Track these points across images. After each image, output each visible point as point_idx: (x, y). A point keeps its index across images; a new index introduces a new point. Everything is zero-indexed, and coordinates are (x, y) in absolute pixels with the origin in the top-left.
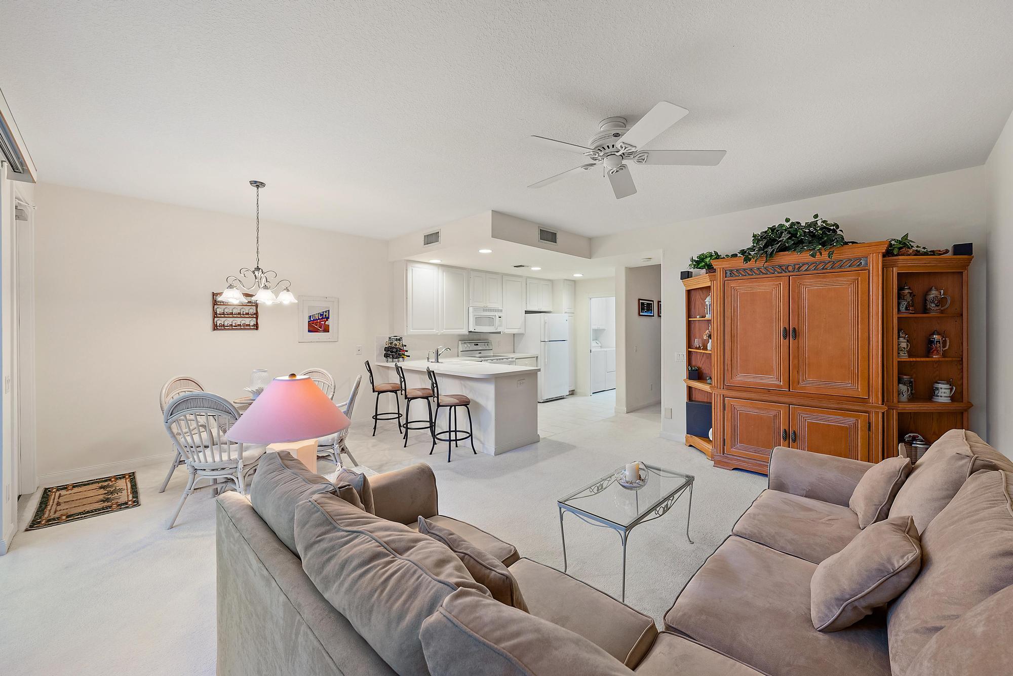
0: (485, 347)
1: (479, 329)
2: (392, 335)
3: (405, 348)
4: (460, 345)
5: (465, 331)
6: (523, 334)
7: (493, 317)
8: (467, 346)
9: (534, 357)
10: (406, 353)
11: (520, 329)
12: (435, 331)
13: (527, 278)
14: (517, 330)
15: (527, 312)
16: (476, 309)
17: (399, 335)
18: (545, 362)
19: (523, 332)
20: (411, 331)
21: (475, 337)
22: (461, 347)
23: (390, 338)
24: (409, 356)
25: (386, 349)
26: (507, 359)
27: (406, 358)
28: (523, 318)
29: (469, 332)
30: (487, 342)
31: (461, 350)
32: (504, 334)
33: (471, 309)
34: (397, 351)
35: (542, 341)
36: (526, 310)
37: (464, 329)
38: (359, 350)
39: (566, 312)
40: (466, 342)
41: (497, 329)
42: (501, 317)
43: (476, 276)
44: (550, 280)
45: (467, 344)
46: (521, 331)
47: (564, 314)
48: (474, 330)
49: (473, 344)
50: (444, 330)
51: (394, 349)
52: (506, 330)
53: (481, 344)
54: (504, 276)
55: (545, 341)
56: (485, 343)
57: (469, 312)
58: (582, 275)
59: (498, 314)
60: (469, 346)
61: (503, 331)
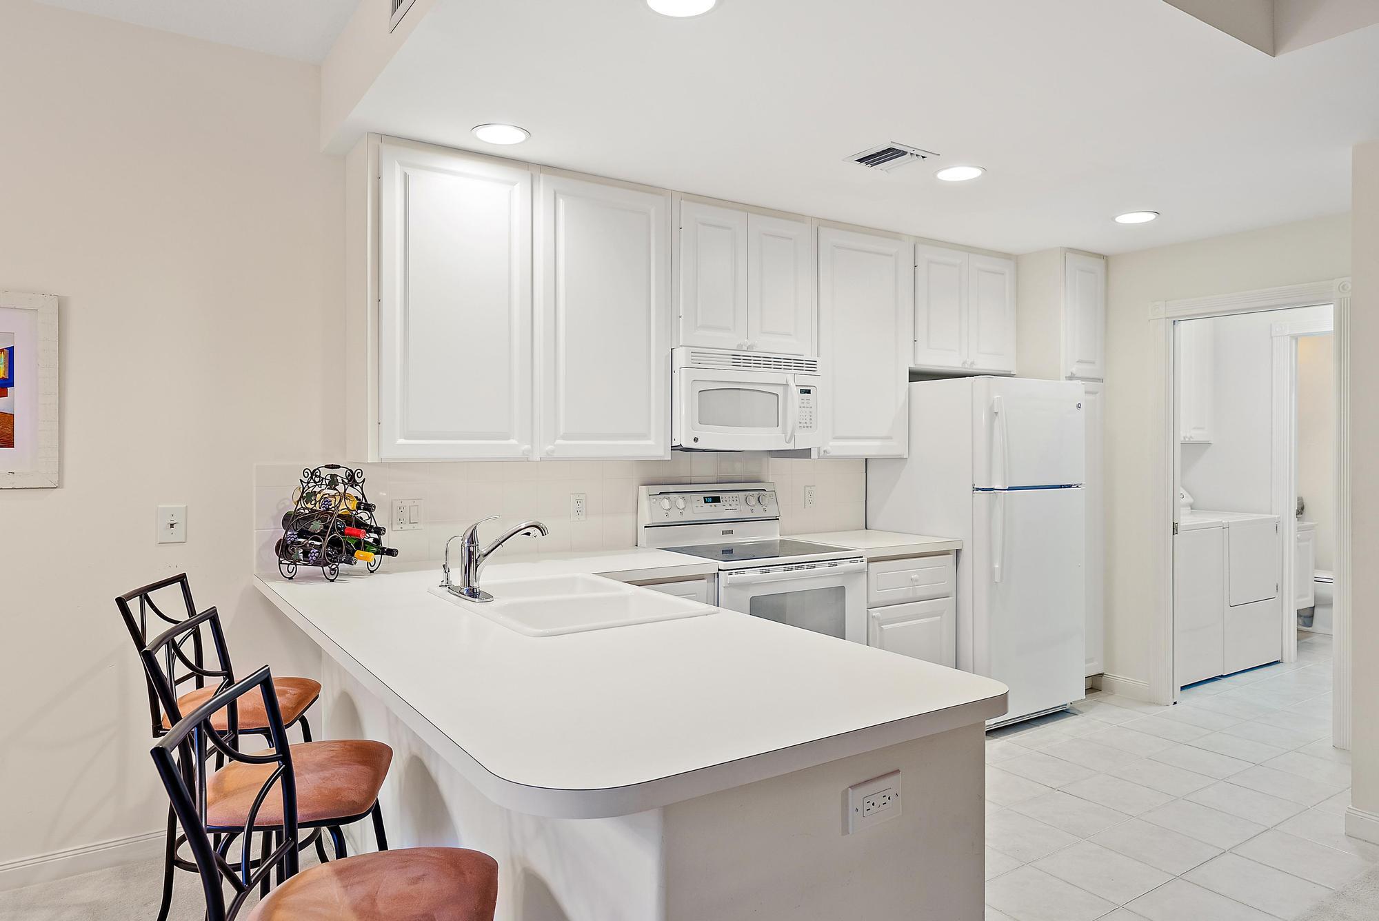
0: (758, 508)
1: (713, 438)
4: (644, 504)
5: (655, 447)
6: (900, 459)
7: (779, 391)
8: (675, 504)
9: (946, 553)
11: (889, 438)
12: (514, 446)
13: (919, 242)
14: (877, 443)
15: (917, 376)
16: (699, 357)
17: (348, 461)
18: (992, 573)
19: (904, 451)
20: (399, 446)
21: (703, 468)
22: (648, 510)
23: (303, 474)
24: (392, 552)
25: (288, 520)
26: (832, 563)
28: (903, 397)
29: (674, 449)
30: (755, 490)
31: (648, 523)
32: (825, 457)
33: (681, 356)
34: (340, 531)
35: (978, 489)
36: (912, 366)
37: (649, 439)
38: (172, 526)
39: (1072, 373)
40: (671, 488)
41: (790, 439)
42: (808, 392)
43: (704, 224)
44: (1007, 256)
45: (671, 496)
46: (895, 447)
47: (1063, 381)
48: (696, 440)
49: (701, 496)
50: (559, 442)
51: (317, 520)
52: (831, 443)
53: (735, 499)
54: (822, 229)
55: (992, 487)
56: (751, 493)
57: (674, 370)
58: (1152, 216)
59: (795, 380)
60: (681, 503)
61: (819, 448)
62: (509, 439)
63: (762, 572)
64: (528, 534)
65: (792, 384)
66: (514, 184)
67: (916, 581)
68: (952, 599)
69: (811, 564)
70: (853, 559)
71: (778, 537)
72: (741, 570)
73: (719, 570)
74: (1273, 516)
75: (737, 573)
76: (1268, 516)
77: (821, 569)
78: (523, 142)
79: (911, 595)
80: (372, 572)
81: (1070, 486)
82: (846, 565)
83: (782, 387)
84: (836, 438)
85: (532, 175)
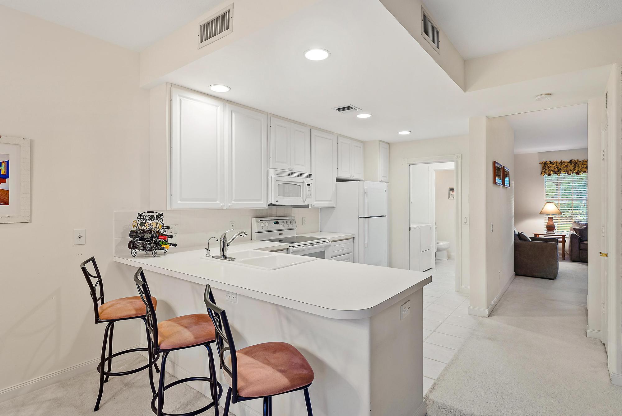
0: (290, 225)
1: (284, 201)
2: (144, 210)
3: (168, 232)
4: (254, 225)
5: (262, 204)
6: (334, 208)
7: (301, 185)
8: (265, 224)
9: (351, 239)
10: (170, 241)
11: (330, 201)
12: (218, 204)
13: (339, 136)
14: (327, 202)
15: (338, 180)
16: (278, 173)
17: (157, 210)
19: (334, 205)
20: (179, 204)
21: (276, 212)
22: (257, 226)
23: (141, 215)
24: (174, 245)
25: (132, 234)
26: (322, 243)
27: (170, 248)
28: (334, 187)
29: (269, 205)
30: (289, 219)
31: (257, 231)
32: (314, 208)
33: (272, 172)
34: (152, 238)
35: (360, 217)
36: (337, 177)
37: (261, 201)
38: (80, 237)
39: (381, 180)
40: (263, 219)
41: (305, 202)
42: (309, 185)
43: (278, 126)
44: (361, 142)
45: (264, 221)
46: (332, 204)
47: (379, 183)
48: (277, 201)
49: (273, 221)
50: (233, 202)
51: (147, 233)
52: (315, 203)
53: (283, 222)
54: (312, 130)
55: (365, 217)
56: (288, 220)
57: (269, 176)
58: (409, 132)
59: (306, 181)
60: (267, 224)
61: (311, 204)
62: (216, 201)
63: (302, 247)
64: (241, 236)
65: (305, 182)
66: (218, 106)
67: (344, 248)
68: (352, 253)
69: (316, 243)
70: (327, 241)
71: (297, 235)
72: (296, 246)
73: (290, 247)
74: (429, 224)
75: (295, 248)
76: (428, 224)
77: (319, 245)
78: (228, 91)
79: (342, 253)
80: (165, 253)
81: (382, 216)
82: (325, 244)
83: (302, 183)
84: (316, 201)
85: (224, 104)
